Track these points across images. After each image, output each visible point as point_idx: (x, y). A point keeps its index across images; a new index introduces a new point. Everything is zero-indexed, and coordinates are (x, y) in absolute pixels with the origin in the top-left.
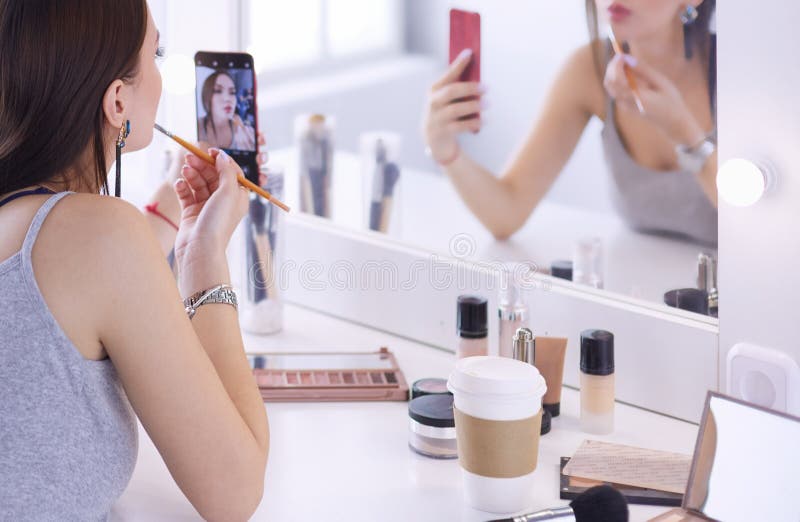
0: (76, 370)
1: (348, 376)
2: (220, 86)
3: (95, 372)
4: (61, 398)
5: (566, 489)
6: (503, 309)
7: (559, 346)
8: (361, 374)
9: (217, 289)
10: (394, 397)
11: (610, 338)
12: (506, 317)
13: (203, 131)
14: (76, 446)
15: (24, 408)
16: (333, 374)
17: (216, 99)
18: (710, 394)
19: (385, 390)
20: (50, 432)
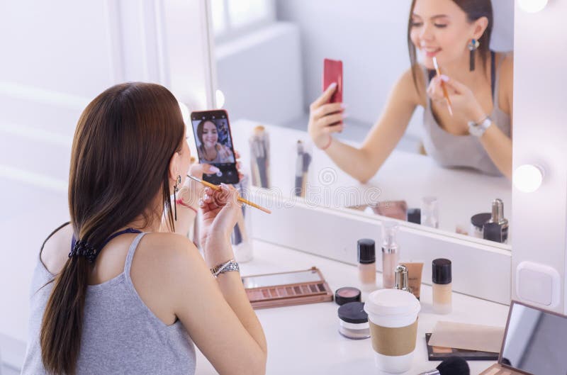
0: (163, 332)
1: (297, 288)
2: (207, 130)
3: (174, 331)
4: (155, 347)
5: (432, 355)
6: (385, 248)
7: (418, 268)
8: (304, 285)
9: (228, 263)
10: (325, 300)
11: (449, 263)
12: (386, 251)
13: (201, 153)
14: (166, 369)
15: (135, 356)
16: (288, 287)
17: (204, 137)
18: (513, 302)
19: (320, 297)
20: (151, 365)
